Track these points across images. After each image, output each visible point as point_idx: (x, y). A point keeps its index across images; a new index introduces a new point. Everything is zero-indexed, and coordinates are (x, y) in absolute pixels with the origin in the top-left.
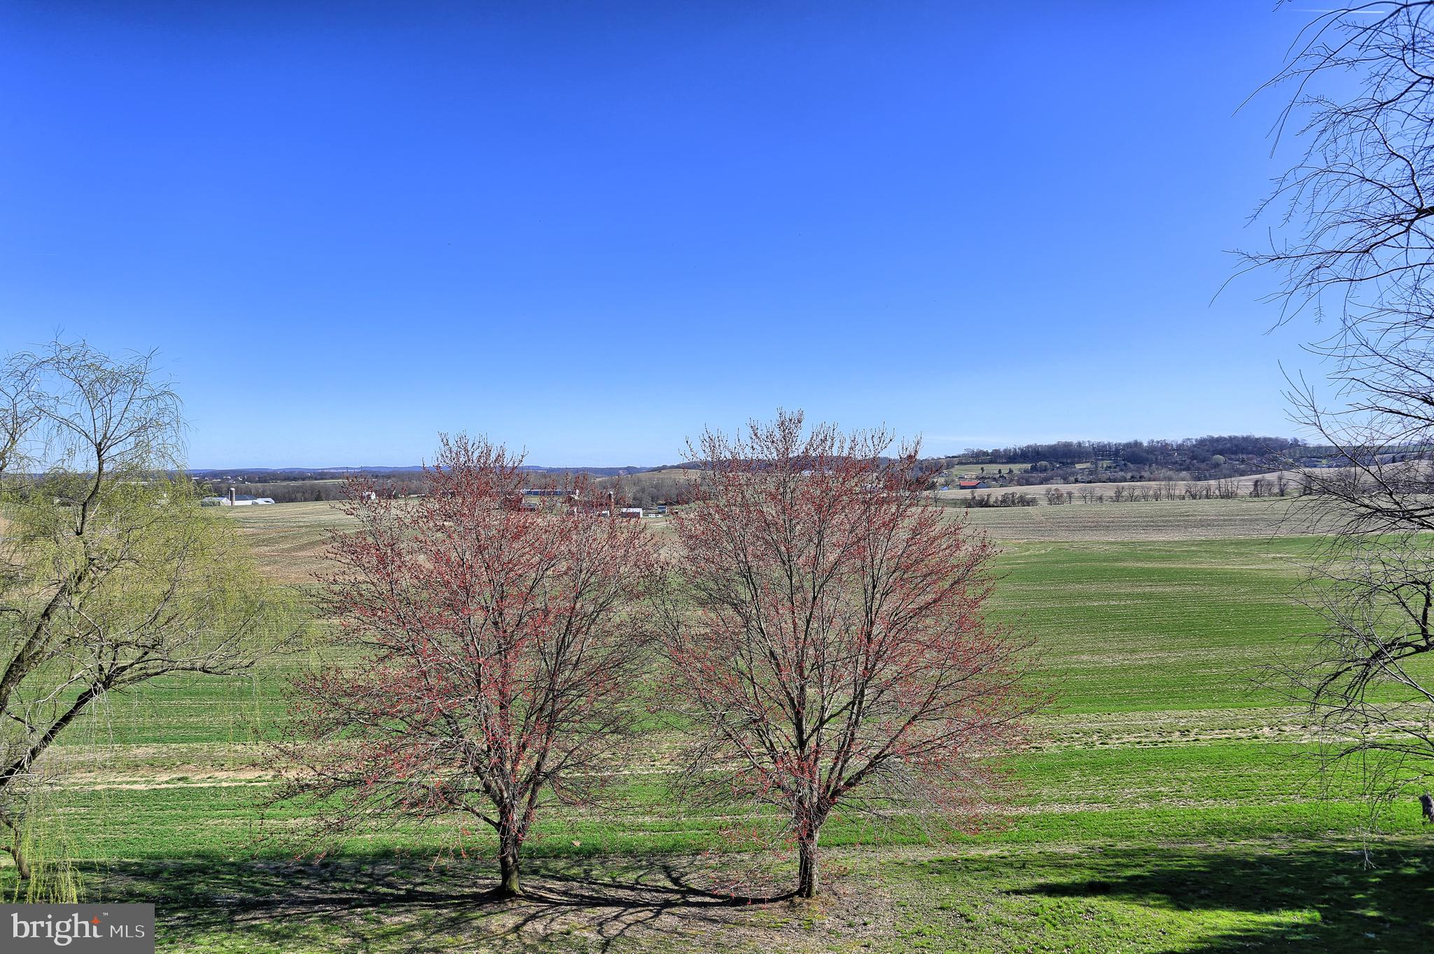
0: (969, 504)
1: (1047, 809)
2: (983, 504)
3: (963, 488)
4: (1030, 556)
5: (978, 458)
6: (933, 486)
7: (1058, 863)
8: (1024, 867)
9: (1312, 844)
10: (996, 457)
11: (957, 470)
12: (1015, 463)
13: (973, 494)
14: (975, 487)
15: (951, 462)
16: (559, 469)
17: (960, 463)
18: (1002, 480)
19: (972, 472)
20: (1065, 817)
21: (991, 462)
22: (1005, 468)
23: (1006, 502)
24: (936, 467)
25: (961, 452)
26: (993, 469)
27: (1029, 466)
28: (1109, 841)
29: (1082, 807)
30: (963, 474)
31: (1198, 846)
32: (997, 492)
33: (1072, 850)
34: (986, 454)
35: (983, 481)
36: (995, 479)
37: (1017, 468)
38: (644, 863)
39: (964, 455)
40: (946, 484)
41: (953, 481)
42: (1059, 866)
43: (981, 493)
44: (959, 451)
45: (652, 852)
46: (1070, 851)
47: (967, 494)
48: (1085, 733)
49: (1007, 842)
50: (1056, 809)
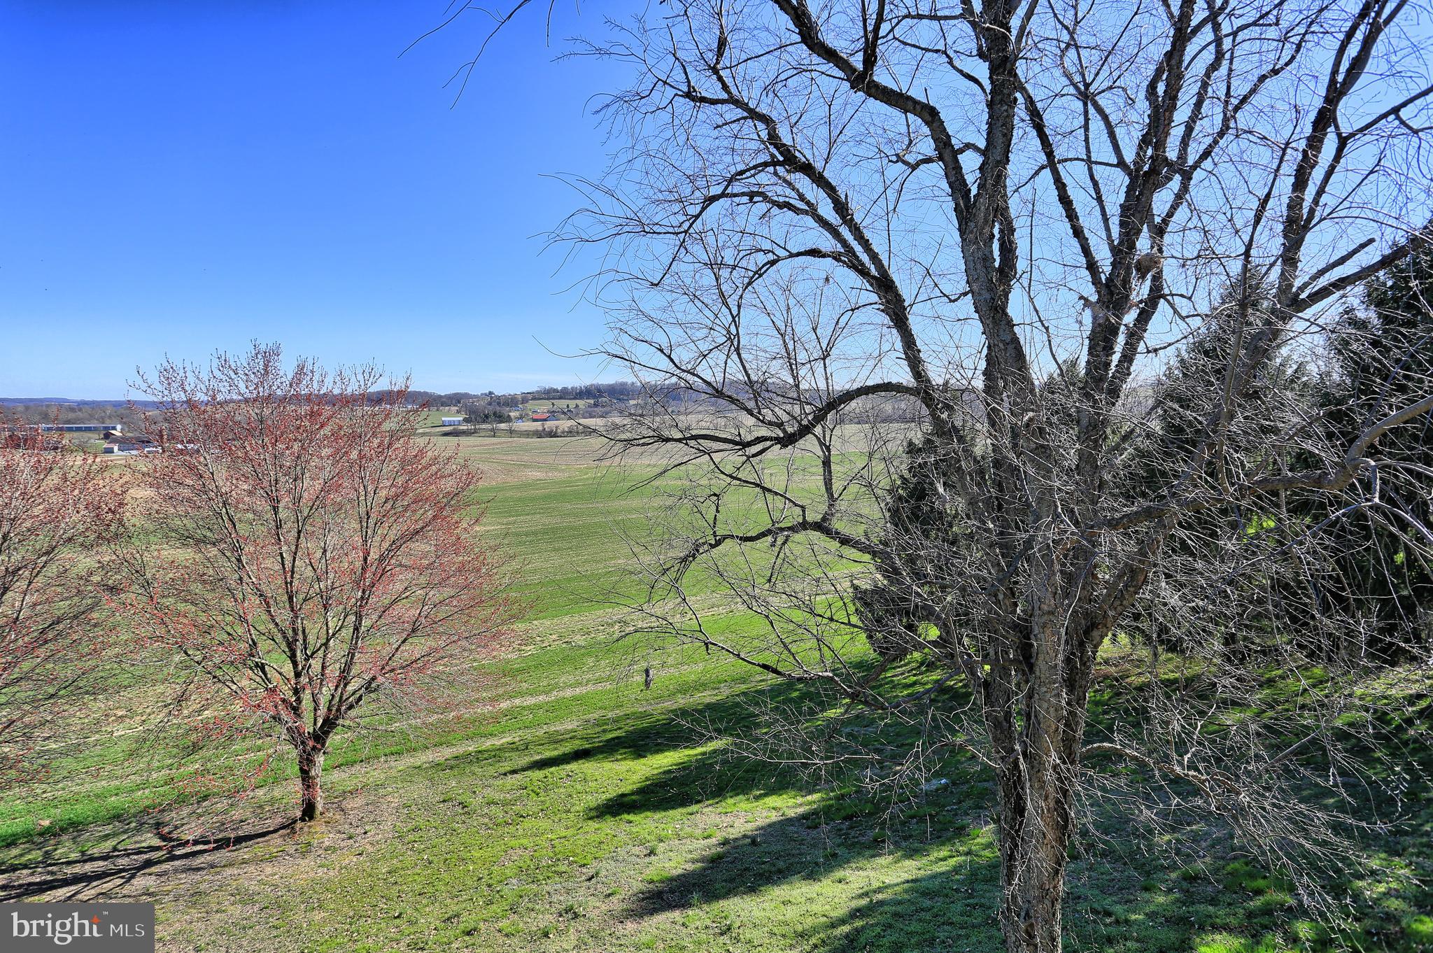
0: (539, 434)
1: (561, 694)
2: (552, 434)
3: (535, 420)
4: (587, 479)
5: (549, 394)
6: (509, 419)
7: (554, 740)
8: (527, 748)
9: (743, 687)
10: (564, 394)
11: (531, 405)
12: (581, 399)
13: (543, 425)
14: (545, 420)
15: (526, 398)
16: (93, 402)
17: (534, 399)
18: (568, 414)
19: (543, 407)
20: (575, 698)
21: (560, 398)
22: (572, 404)
23: (570, 433)
24: (511, 402)
25: (534, 389)
26: (562, 404)
27: (592, 401)
28: (602, 712)
29: (590, 687)
30: (536, 408)
31: (668, 705)
32: (565, 424)
33: (570, 725)
34: (556, 391)
35: (553, 415)
36: (564, 413)
37: (581, 403)
38: (133, 825)
39: (538, 392)
40: (521, 418)
41: (527, 415)
42: (556, 742)
43: (550, 425)
44: (533, 388)
45: (146, 811)
46: (570, 727)
47: (537, 426)
48: (608, 624)
49: (520, 729)
50: (568, 693)
